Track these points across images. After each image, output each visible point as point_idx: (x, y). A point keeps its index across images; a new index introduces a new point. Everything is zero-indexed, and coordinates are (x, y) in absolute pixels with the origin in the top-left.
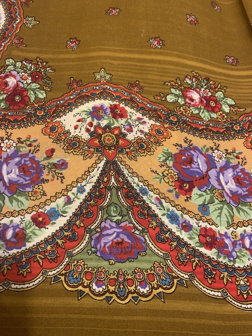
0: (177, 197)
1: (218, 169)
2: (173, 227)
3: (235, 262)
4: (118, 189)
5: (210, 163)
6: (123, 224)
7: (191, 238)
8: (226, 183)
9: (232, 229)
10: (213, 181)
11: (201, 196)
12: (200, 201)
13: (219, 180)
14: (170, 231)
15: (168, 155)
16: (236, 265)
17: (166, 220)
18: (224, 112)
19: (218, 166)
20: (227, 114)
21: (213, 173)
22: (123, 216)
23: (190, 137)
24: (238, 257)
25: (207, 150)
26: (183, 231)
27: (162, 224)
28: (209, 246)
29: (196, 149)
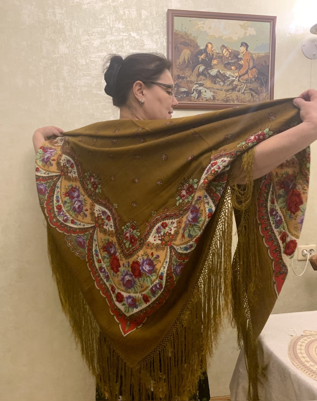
0: (63, 195)
1: (78, 199)
2: (55, 198)
3: (58, 216)
4: (54, 181)
5: (78, 196)
6: (46, 188)
7: (56, 204)
8: (76, 204)
9: (66, 212)
10: (74, 200)
11: (68, 199)
12: (66, 200)
13: (75, 202)
14: (53, 198)
15: (72, 186)
16: (57, 217)
17: (55, 196)
18: (96, 191)
19: (79, 199)
20: (96, 192)
21: (76, 199)
22: (48, 187)
23: (81, 187)
24: (60, 216)
25: (81, 194)
26: (56, 201)
27: (53, 196)
28: (57, 208)
29: (79, 191)
